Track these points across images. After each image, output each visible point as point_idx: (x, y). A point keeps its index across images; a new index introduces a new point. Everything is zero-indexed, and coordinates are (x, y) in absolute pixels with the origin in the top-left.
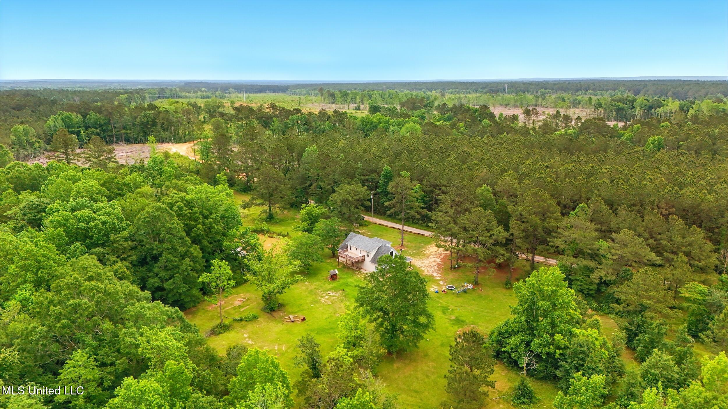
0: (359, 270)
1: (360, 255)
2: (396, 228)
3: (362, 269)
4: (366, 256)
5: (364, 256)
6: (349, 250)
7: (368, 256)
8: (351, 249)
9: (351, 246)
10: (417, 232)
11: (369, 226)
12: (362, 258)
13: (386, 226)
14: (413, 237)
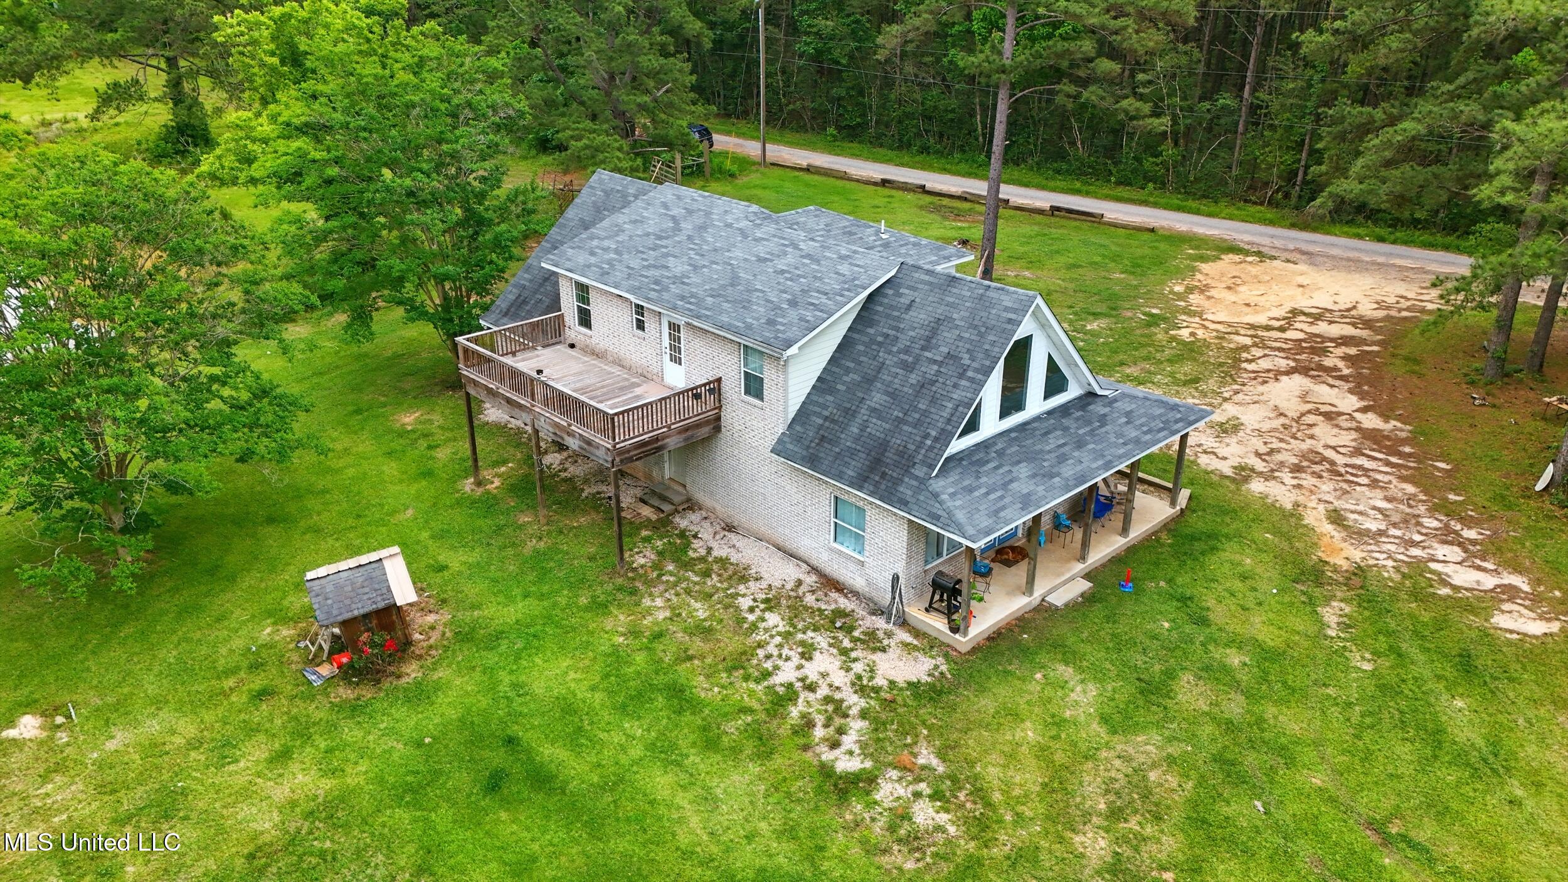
0: (662, 525)
1: (677, 378)
2: (905, 187)
3: (691, 505)
4: (734, 388)
5: (715, 387)
6: (574, 330)
7: (754, 386)
8: (585, 319)
9: (583, 292)
10: (1045, 205)
11: (742, 181)
12: (696, 410)
13: (844, 177)
14: (1026, 230)
